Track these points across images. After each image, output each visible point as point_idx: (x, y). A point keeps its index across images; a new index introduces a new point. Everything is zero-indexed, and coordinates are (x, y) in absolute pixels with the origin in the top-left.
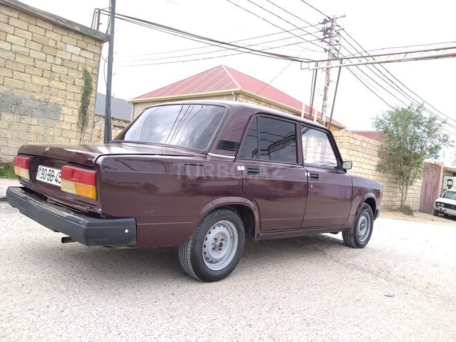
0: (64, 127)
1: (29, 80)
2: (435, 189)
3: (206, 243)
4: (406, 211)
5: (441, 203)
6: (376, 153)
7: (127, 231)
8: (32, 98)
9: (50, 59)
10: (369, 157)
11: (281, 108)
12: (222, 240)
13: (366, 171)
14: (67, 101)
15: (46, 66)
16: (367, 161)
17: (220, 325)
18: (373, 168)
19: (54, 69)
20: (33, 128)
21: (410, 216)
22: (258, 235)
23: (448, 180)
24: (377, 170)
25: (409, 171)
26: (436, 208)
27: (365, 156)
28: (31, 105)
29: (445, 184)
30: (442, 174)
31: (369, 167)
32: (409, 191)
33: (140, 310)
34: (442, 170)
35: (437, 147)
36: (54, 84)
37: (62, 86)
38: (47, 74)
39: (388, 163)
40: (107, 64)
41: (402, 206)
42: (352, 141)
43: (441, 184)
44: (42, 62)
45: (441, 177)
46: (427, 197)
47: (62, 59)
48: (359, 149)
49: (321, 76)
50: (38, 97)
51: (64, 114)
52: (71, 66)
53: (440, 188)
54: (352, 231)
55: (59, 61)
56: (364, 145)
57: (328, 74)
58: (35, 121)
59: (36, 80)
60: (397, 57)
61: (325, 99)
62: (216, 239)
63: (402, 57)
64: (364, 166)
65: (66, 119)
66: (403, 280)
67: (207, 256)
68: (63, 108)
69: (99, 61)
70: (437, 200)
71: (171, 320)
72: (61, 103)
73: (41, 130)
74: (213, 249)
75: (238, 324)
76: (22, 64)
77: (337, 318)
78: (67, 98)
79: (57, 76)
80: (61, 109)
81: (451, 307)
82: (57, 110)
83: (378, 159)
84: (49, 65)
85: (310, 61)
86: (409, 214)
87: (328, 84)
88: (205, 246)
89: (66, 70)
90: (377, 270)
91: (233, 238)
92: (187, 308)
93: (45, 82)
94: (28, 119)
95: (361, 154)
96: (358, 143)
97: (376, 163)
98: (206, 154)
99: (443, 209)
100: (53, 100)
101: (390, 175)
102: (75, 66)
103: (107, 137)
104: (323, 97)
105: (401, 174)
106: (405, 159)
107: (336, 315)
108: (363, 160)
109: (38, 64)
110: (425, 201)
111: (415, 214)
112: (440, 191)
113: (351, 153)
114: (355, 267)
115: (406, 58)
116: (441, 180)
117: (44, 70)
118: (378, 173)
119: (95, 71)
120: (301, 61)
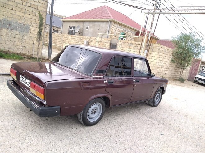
0: (31, 36)
1: (15, 13)
2: (196, 71)
3: (89, 111)
4: (181, 80)
5: (197, 78)
6: (171, 54)
7: (56, 111)
8: (16, 22)
9: (24, 4)
10: (168, 56)
11: (131, 28)
12: (96, 110)
13: (166, 63)
14: (32, 24)
15: (23, 7)
16: (167, 58)
17: (91, 150)
18: (169, 61)
19: (26, 9)
20: (17, 36)
21: (183, 83)
22: (111, 107)
23: (203, 67)
24: (171, 62)
25: (185, 63)
26: (195, 80)
27: (166, 56)
28: (16, 25)
29: (201, 68)
30: (200, 64)
31: (167, 60)
32: (184, 71)
33: (61, 142)
34: (201, 62)
35: (199, 53)
36: (27, 15)
37: (30, 17)
38: (23, 11)
39: (176, 59)
40: (51, 6)
41: (180, 78)
42: (161, 49)
43: (199, 68)
44: (20, 5)
45: (200, 65)
46: (192, 74)
47: (30, 4)
48: (164, 53)
49: (151, 17)
50: (19, 22)
51: (31, 30)
52: (34, 7)
53: (199, 70)
54: (152, 101)
55: (28, 5)
56: (166, 50)
57: (154, 16)
58: (18, 33)
59: (18, 13)
60: (187, 12)
61: (151, 28)
62: (93, 110)
63: (189, 12)
64: (165, 60)
65: (32, 32)
66: (170, 125)
67: (89, 116)
68: (31, 27)
69: (47, 5)
70: (196, 76)
71: (72, 147)
72: (30, 25)
73: (21, 37)
74: (92, 113)
75: (98, 150)
76: (11, 5)
77: (138, 147)
78: (33, 22)
79: (28, 12)
80: (29, 27)
81: (186, 140)
82: (28, 28)
83: (172, 57)
84: (24, 7)
85: (145, 9)
86: (182, 82)
87: (153, 21)
88: (88, 113)
89: (32, 9)
90: (159, 120)
91: (100, 108)
92: (79, 141)
93: (22, 14)
94: (15, 32)
95: (164, 55)
96: (163, 50)
97: (170, 59)
98: (91, 76)
99: (198, 80)
100: (26, 23)
101: (176, 64)
102: (36, 7)
103: (50, 42)
104: (150, 27)
105: (181, 64)
106: (184, 58)
107: (138, 145)
108: (165, 57)
109: (19, 5)
110: (190, 76)
111: (185, 82)
112: (198, 71)
113: (160, 54)
114: (151, 117)
115: (190, 12)
116: (199, 67)
117: (22, 9)
118: (171, 63)
119: (45, 10)
120: (142, 9)
